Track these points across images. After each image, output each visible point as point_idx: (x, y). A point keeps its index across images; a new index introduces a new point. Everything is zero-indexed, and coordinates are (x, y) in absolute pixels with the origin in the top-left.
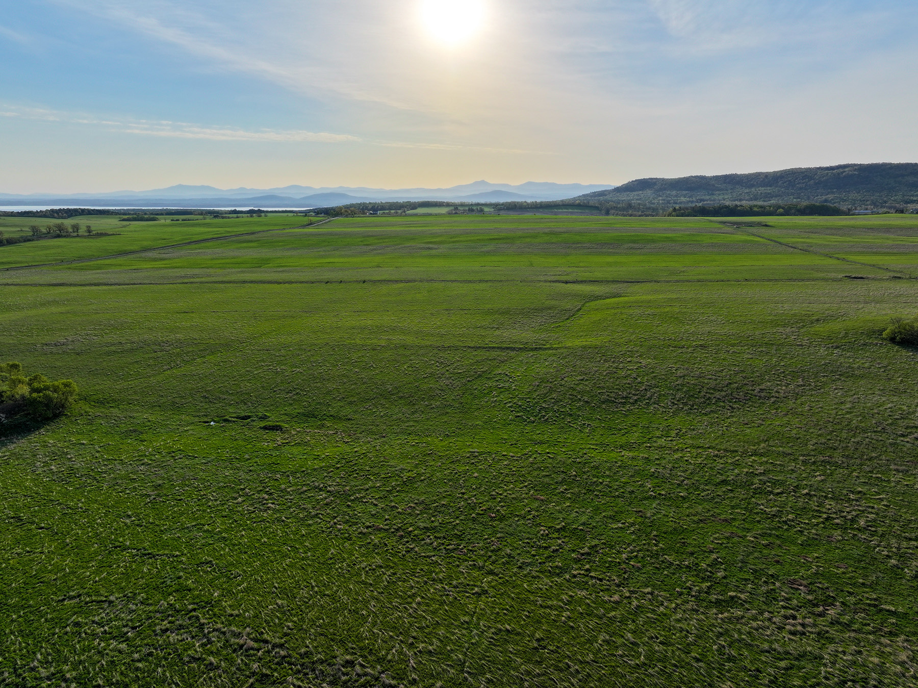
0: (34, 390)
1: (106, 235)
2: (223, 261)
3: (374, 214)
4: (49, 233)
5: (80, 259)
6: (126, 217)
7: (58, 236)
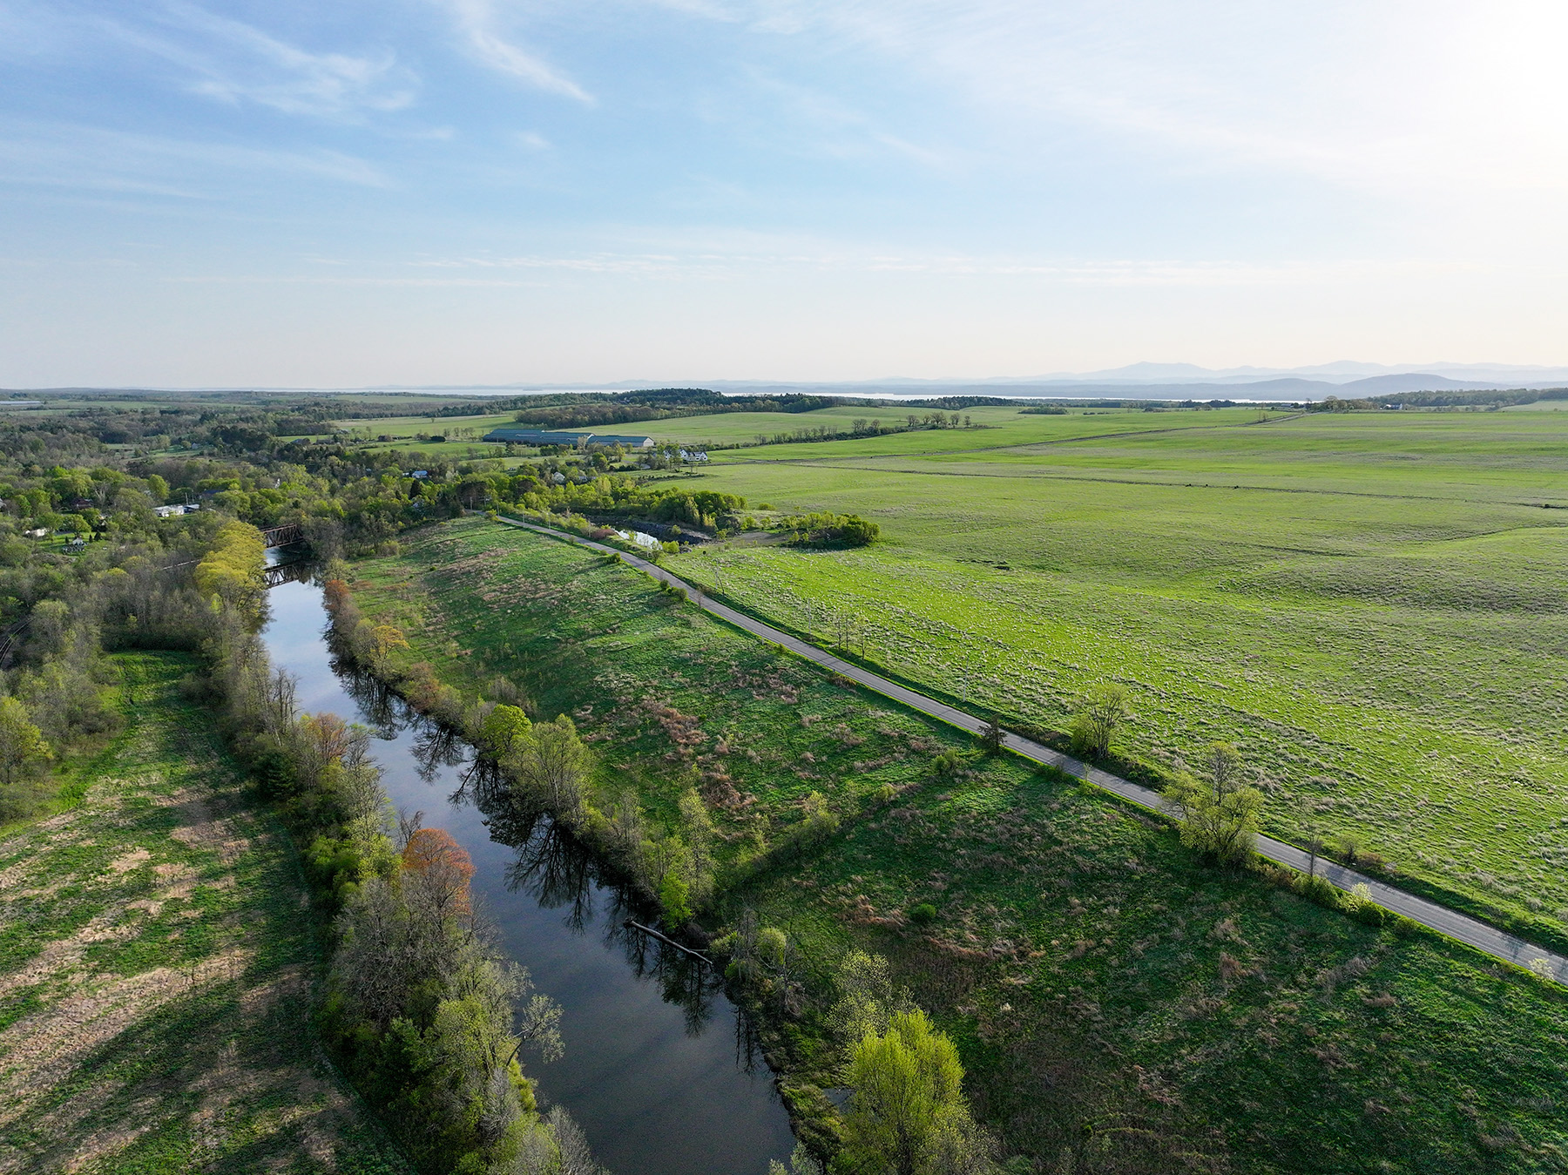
0: (850, 523)
1: (986, 427)
2: (1087, 460)
3: (1392, 408)
4: (925, 424)
5: (943, 451)
6: (1026, 408)
7: (934, 428)
